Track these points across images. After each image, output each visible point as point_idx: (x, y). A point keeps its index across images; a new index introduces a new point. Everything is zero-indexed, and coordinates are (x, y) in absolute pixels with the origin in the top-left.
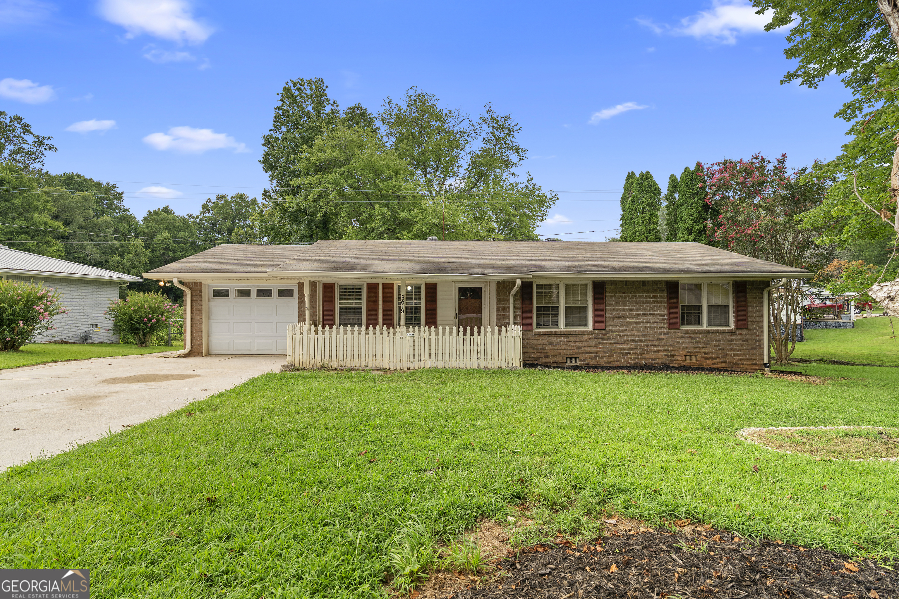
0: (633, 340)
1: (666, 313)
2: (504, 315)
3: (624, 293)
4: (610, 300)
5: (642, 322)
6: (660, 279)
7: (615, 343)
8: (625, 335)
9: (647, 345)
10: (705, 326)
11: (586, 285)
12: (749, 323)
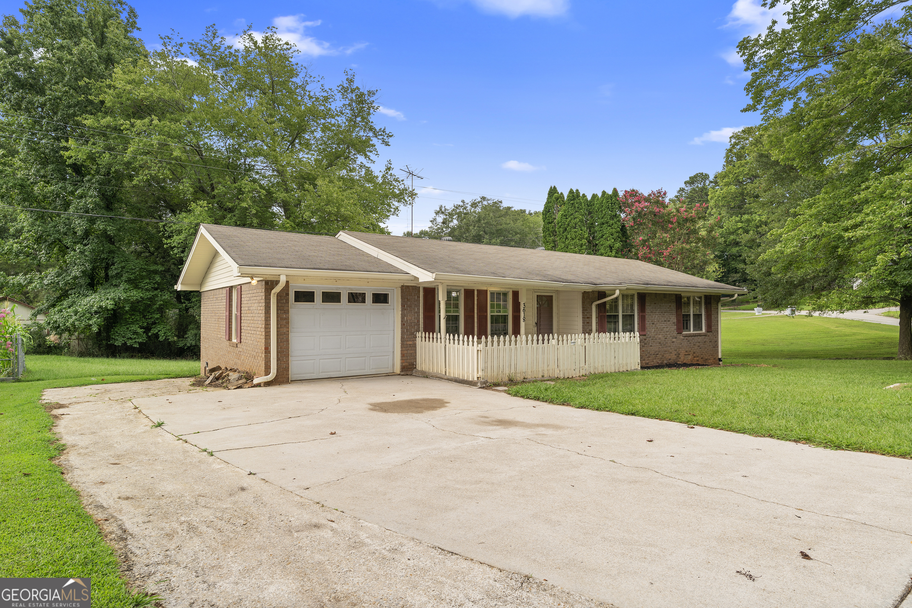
0: (660, 343)
1: (675, 321)
2: (588, 323)
3: (655, 304)
4: (648, 309)
5: (664, 328)
6: (672, 293)
7: (651, 346)
8: (656, 339)
9: (667, 347)
10: (692, 332)
11: (634, 294)
12: (713, 328)
